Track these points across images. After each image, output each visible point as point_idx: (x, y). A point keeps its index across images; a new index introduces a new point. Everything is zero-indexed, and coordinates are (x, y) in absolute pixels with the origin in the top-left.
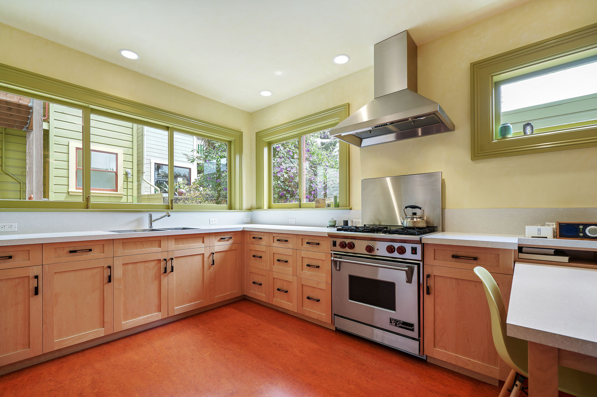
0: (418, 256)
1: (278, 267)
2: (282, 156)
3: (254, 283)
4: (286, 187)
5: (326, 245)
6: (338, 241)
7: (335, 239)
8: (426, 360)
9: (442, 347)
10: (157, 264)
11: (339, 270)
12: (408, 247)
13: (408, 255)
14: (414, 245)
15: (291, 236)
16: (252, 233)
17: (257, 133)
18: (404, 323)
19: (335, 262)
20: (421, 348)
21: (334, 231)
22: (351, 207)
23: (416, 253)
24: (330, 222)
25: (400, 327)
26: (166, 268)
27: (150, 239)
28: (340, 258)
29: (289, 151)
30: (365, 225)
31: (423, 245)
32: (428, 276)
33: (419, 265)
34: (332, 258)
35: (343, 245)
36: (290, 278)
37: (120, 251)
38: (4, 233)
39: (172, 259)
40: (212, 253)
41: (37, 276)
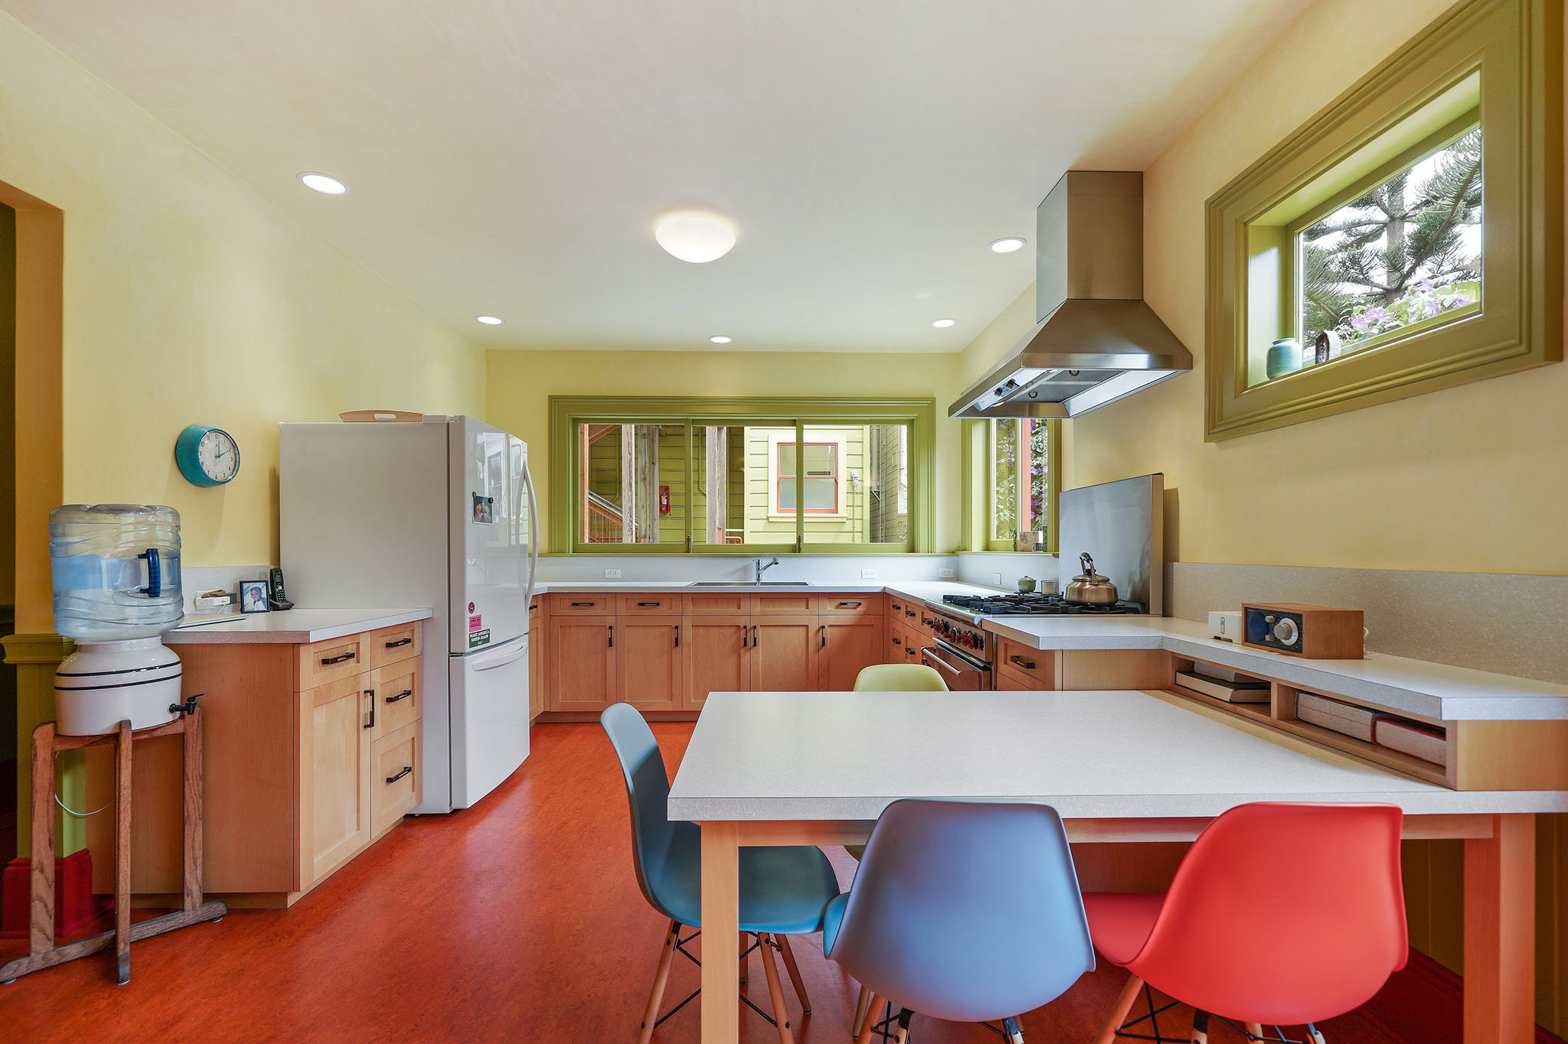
0: (984, 654)
10: (736, 632)
15: (915, 606)
16: (893, 598)
23: (982, 648)
26: (745, 639)
27: (726, 596)
33: (990, 671)
37: (689, 608)
38: (608, 580)
39: (755, 627)
40: (823, 627)
41: (610, 628)
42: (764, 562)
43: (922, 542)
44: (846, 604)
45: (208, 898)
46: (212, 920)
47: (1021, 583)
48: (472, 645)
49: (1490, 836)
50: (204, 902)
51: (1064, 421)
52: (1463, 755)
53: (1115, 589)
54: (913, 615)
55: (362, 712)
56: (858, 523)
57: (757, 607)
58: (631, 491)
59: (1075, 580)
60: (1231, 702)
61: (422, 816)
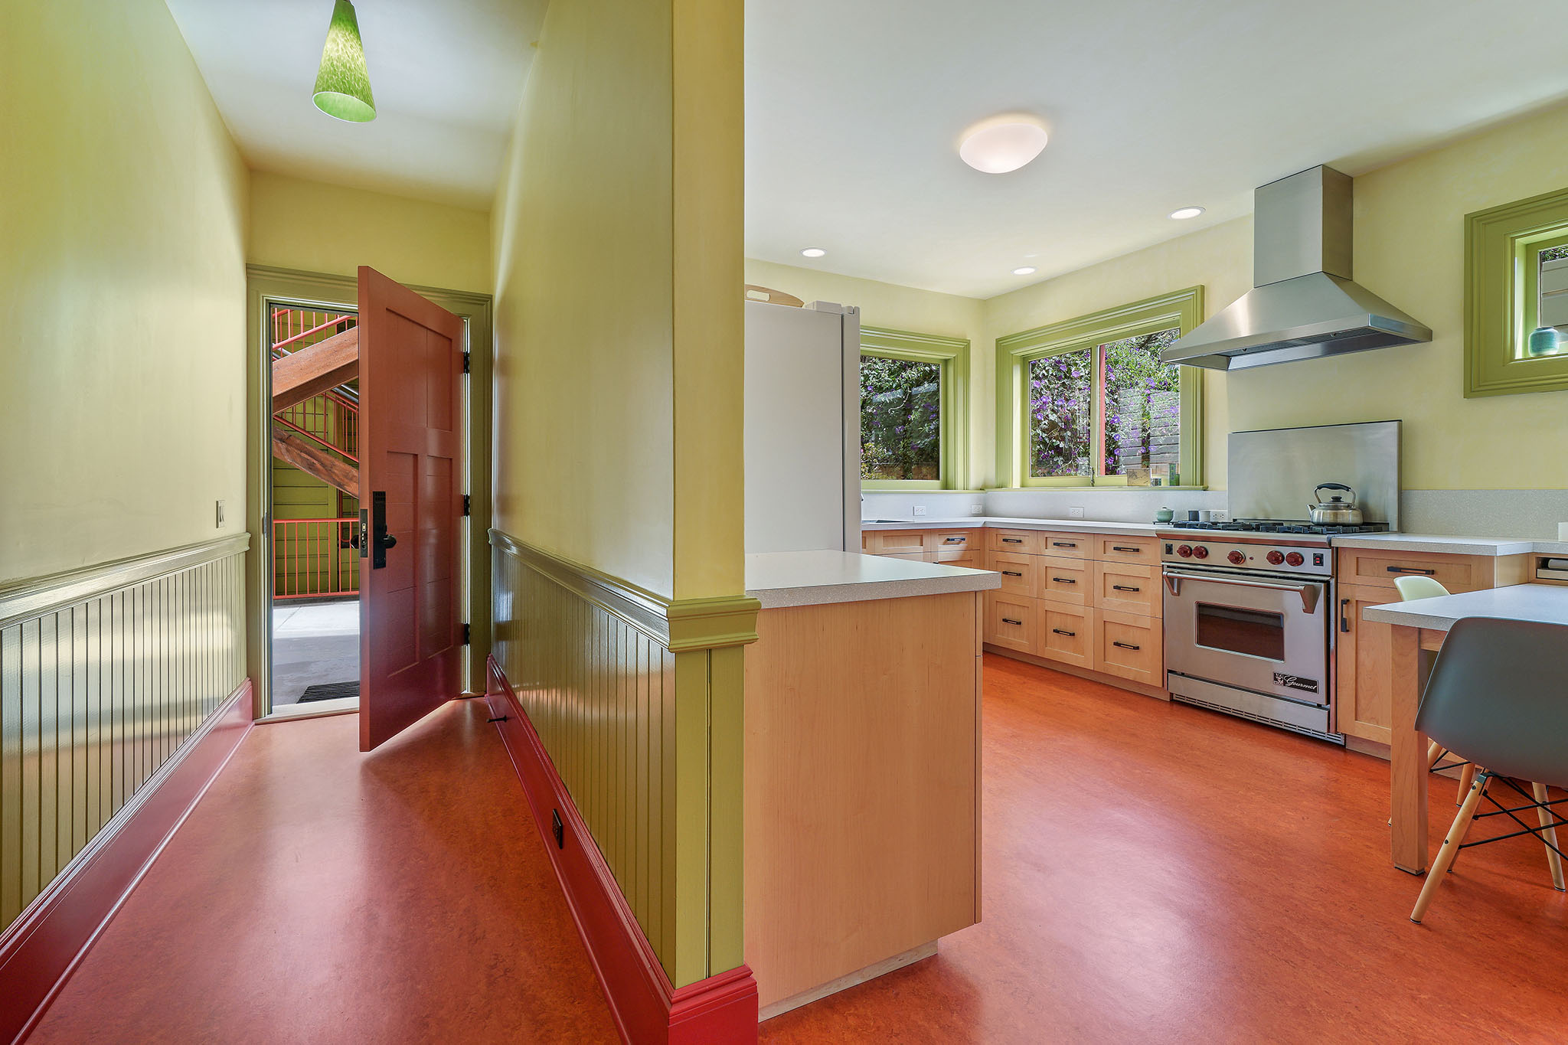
0: (1327, 569)
1: (1054, 591)
2: (1044, 374)
3: (1005, 620)
4: (1054, 441)
5: (1154, 553)
6: (1177, 545)
7: (1170, 542)
8: (1345, 746)
9: (1372, 719)
11: (1179, 594)
12: (1308, 554)
13: (1308, 566)
14: (1319, 551)
15: (1083, 537)
16: (1001, 532)
17: (998, 341)
18: (1299, 680)
19: (1171, 580)
20: (1332, 722)
21: (1169, 528)
22: (1205, 486)
23: (1321, 564)
24: (1160, 513)
25: (1292, 686)
28: (1179, 573)
29: (1059, 362)
30: (1234, 520)
31: (1337, 552)
32: (1346, 602)
33: (1328, 583)
34: (1165, 573)
35: (1186, 552)
36: (1079, 611)
44: (952, 540)
57: (880, 546)
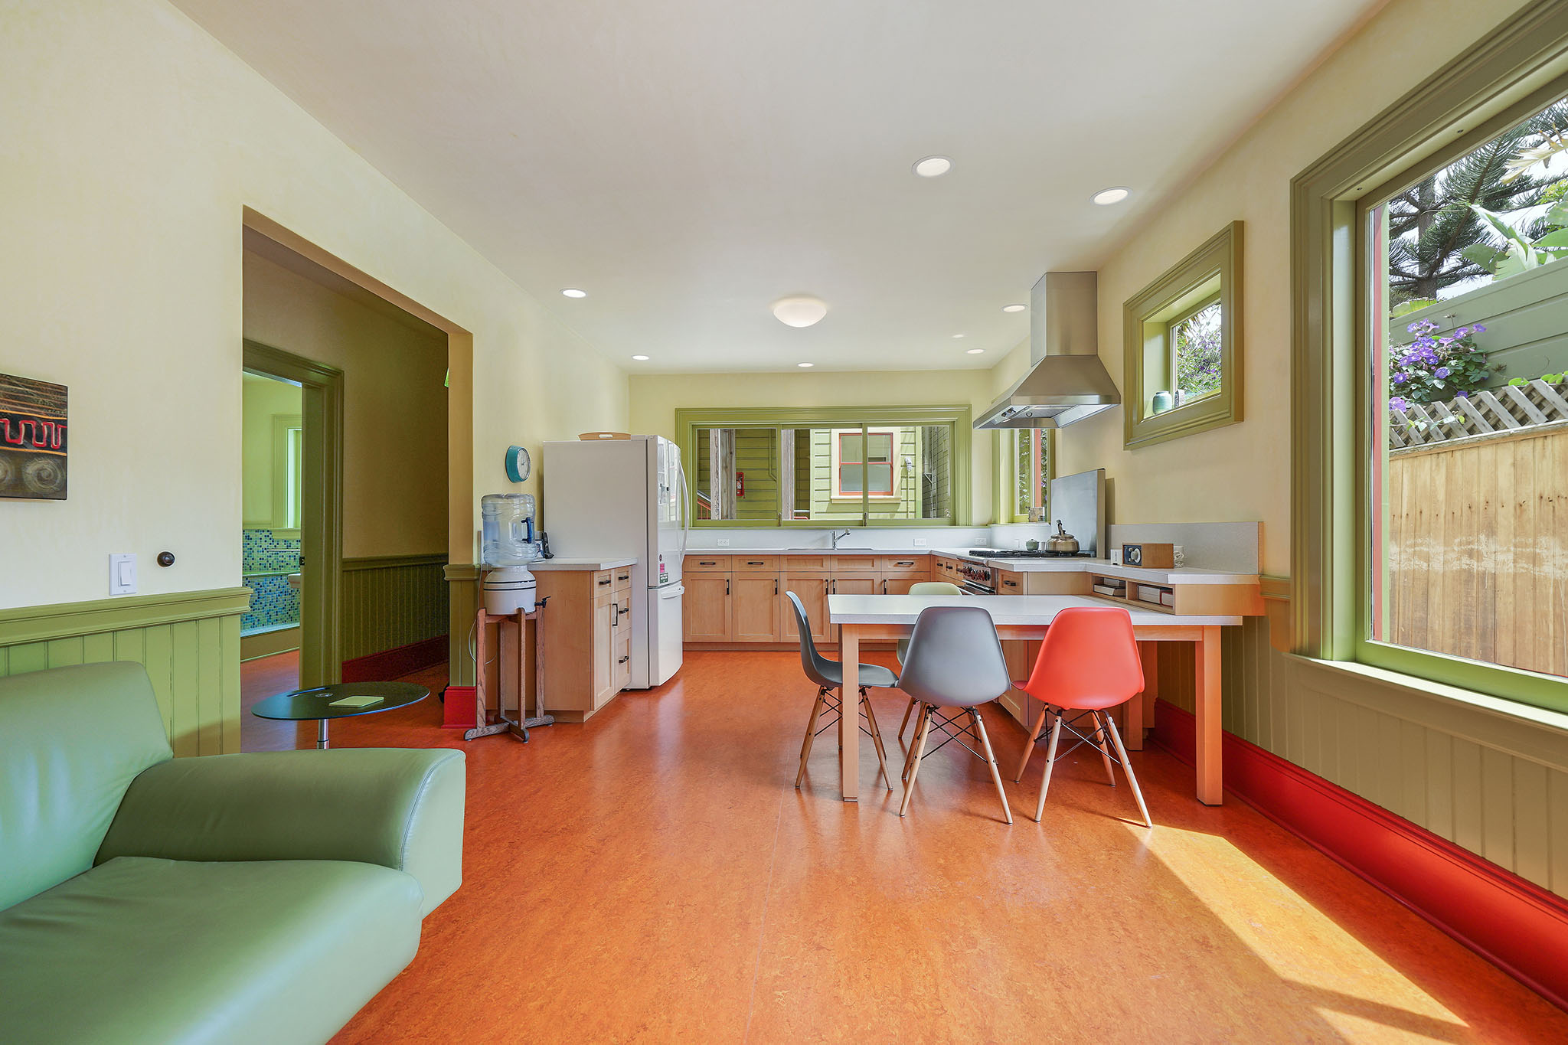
10: (820, 584)
26: (827, 589)
27: (813, 558)
37: (785, 567)
38: (719, 547)
39: (834, 581)
40: (885, 581)
41: (728, 581)
42: (838, 534)
43: (961, 517)
44: (902, 563)
45: (546, 713)
46: (547, 725)
47: (1028, 544)
48: (661, 582)
49: (1201, 640)
50: (545, 714)
51: (1057, 430)
52: (1178, 599)
53: (1077, 543)
54: (951, 568)
55: (612, 617)
56: (911, 505)
57: (835, 566)
58: (718, 478)
59: (1052, 537)
60: (1113, 595)
61: (631, 690)
